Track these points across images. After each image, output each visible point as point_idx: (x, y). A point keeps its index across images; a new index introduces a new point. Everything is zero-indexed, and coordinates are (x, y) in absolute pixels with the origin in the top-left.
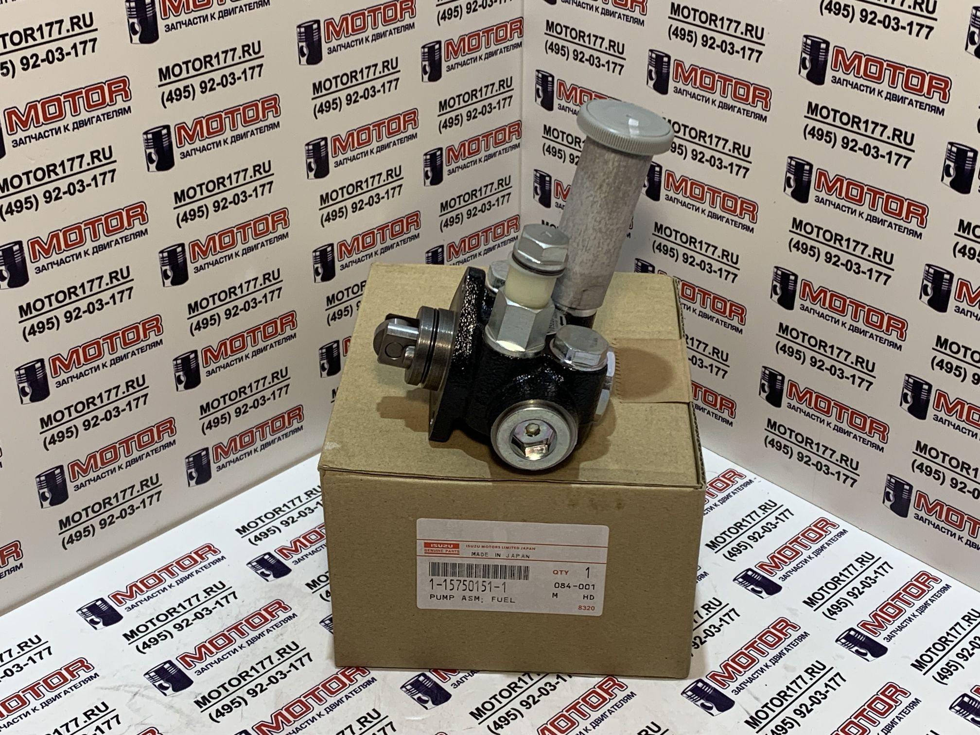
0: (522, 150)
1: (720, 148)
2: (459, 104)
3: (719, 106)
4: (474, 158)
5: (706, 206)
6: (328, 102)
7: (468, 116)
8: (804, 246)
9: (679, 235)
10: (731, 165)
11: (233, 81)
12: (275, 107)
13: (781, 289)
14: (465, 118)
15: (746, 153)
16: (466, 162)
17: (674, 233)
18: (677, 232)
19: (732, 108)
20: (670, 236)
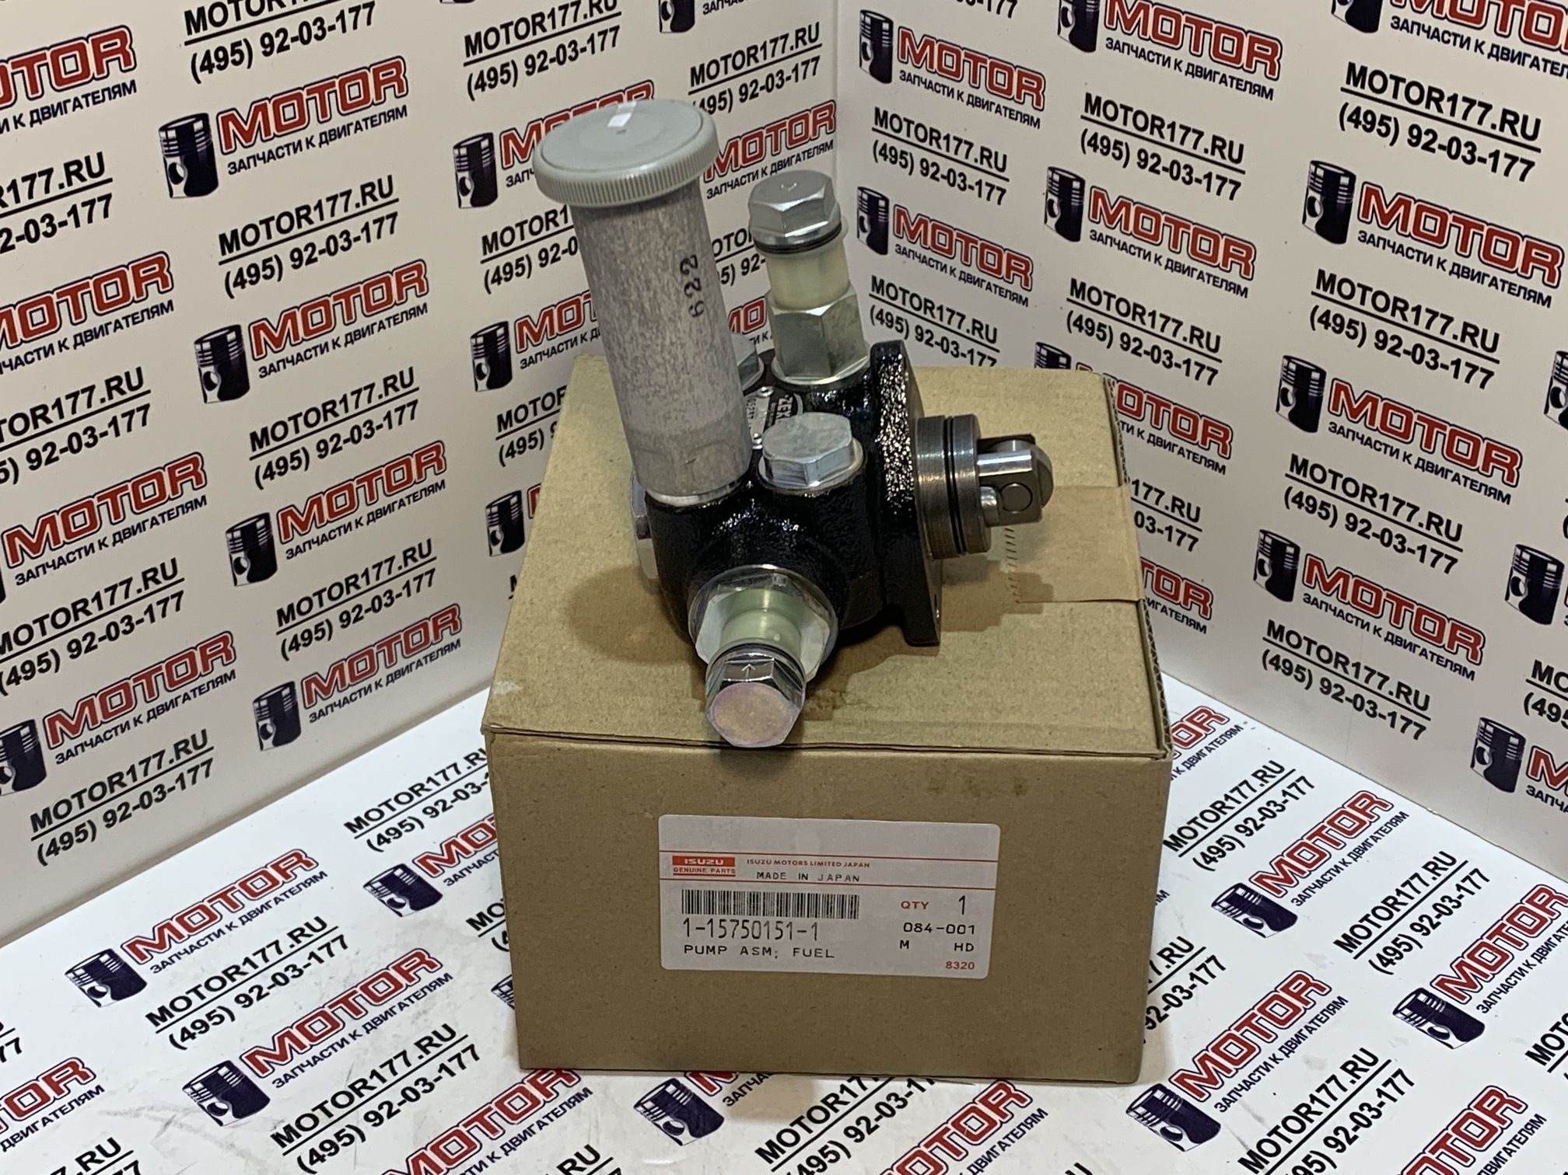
0: (838, 152)
1: (1188, 146)
2: (726, 72)
3: (1187, 72)
4: (752, 169)
5: (1163, 250)
6: (493, 69)
7: (741, 94)
8: (1338, 321)
9: (1113, 301)
10: (1209, 176)
11: (320, 33)
12: (397, 78)
13: (1296, 395)
14: (737, 96)
15: (1235, 155)
16: (739, 174)
17: (1105, 298)
18: (1110, 296)
19: (1210, 75)
20: (1098, 303)
